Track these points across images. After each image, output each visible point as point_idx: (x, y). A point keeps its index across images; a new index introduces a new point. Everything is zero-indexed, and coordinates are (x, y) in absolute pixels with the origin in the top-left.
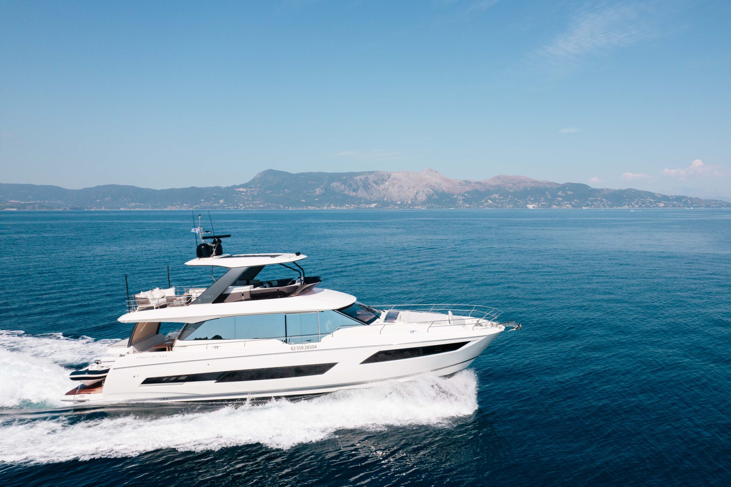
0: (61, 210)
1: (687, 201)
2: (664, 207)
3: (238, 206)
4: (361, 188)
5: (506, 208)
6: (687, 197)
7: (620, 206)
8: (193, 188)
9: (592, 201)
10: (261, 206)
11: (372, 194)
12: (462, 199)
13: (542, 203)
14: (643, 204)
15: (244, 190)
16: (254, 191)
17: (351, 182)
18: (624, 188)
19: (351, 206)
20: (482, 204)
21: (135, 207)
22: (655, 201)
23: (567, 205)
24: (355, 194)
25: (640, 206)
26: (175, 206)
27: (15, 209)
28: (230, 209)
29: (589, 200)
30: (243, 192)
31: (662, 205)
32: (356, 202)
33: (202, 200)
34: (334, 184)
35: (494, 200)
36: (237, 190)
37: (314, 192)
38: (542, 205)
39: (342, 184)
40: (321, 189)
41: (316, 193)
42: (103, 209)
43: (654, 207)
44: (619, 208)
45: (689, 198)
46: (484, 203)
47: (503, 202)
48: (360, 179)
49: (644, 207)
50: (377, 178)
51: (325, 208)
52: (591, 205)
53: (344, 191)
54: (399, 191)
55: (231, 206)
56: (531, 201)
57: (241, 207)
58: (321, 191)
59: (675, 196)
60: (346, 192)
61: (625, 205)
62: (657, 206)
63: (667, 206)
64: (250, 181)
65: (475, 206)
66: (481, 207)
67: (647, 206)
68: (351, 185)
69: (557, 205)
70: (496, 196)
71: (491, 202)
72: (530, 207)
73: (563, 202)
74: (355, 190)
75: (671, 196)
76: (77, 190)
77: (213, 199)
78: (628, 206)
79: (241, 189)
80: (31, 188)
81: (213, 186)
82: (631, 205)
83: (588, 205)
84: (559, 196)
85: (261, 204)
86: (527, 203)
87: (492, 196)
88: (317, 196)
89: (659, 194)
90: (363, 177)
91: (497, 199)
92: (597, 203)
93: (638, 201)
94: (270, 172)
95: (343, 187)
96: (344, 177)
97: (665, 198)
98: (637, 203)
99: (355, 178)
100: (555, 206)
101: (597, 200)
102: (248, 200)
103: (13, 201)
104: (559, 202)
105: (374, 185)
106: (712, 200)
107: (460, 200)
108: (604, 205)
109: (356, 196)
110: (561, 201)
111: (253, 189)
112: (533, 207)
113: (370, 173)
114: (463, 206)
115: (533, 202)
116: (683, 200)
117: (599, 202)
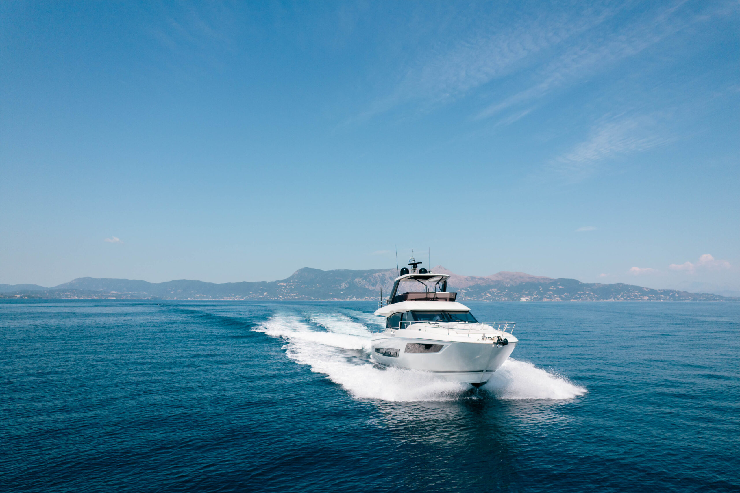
0: (145, 299)
1: (673, 295)
2: (648, 299)
3: (278, 297)
4: (379, 283)
5: (502, 300)
6: (675, 291)
7: (607, 299)
8: (244, 283)
9: (580, 295)
10: (296, 298)
11: (388, 288)
12: (465, 293)
13: (535, 296)
14: (628, 297)
15: (285, 284)
16: (292, 285)
17: (371, 278)
18: (613, 282)
19: (370, 298)
20: (482, 297)
21: (198, 297)
22: (639, 295)
23: (557, 298)
24: (373, 288)
25: (625, 299)
26: (230, 297)
27: (115, 298)
28: (272, 300)
29: (578, 294)
30: (283, 286)
31: (646, 298)
32: (374, 295)
33: (251, 293)
34: (357, 280)
35: (492, 294)
36: (279, 284)
37: (340, 286)
38: (535, 298)
39: (363, 280)
40: (346, 284)
41: (342, 287)
42: (175, 299)
43: (639, 299)
44: (605, 301)
45: (677, 292)
46: (483, 296)
47: (501, 296)
48: (378, 275)
49: (629, 300)
50: (392, 275)
51: (348, 299)
52: (579, 298)
53: (364, 285)
54: (410, 286)
55: (273, 297)
56: (525, 294)
57: (280, 298)
58: (346, 285)
59: (663, 290)
60: (366, 287)
61: (611, 298)
62: (641, 299)
63: (652, 299)
64: (290, 278)
65: (474, 299)
66: (480, 299)
67: (632, 299)
68: (370, 280)
69: (548, 298)
70: (495, 290)
71: (489, 295)
72: (523, 299)
73: (553, 295)
74: (373, 285)
75: (659, 290)
76: (158, 284)
77: (259, 291)
78: (614, 299)
79: (282, 284)
80: (126, 282)
81: (261, 281)
82: (617, 298)
83: (576, 298)
84: (551, 290)
85: (296, 296)
86: (521, 296)
87: (491, 290)
88: (342, 290)
89: (647, 288)
90: (380, 274)
91: (495, 293)
92: (585, 296)
93: (623, 294)
94: (306, 270)
95: (364, 282)
96: (366, 274)
97: (652, 292)
98: (622, 297)
99: (374, 274)
100: (546, 299)
101: (586, 294)
102: (286, 293)
103: (113, 292)
104: (550, 295)
105: (390, 280)
106: (703, 294)
107: (462, 294)
108: (591, 298)
109: (374, 289)
110: (552, 294)
111: (292, 284)
112: (527, 300)
113: (387, 270)
114: (465, 299)
115: (527, 295)
116: (671, 294)
117: (586, 295)
